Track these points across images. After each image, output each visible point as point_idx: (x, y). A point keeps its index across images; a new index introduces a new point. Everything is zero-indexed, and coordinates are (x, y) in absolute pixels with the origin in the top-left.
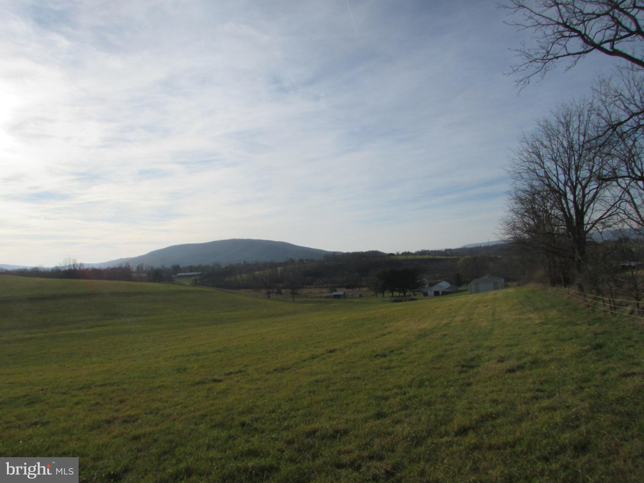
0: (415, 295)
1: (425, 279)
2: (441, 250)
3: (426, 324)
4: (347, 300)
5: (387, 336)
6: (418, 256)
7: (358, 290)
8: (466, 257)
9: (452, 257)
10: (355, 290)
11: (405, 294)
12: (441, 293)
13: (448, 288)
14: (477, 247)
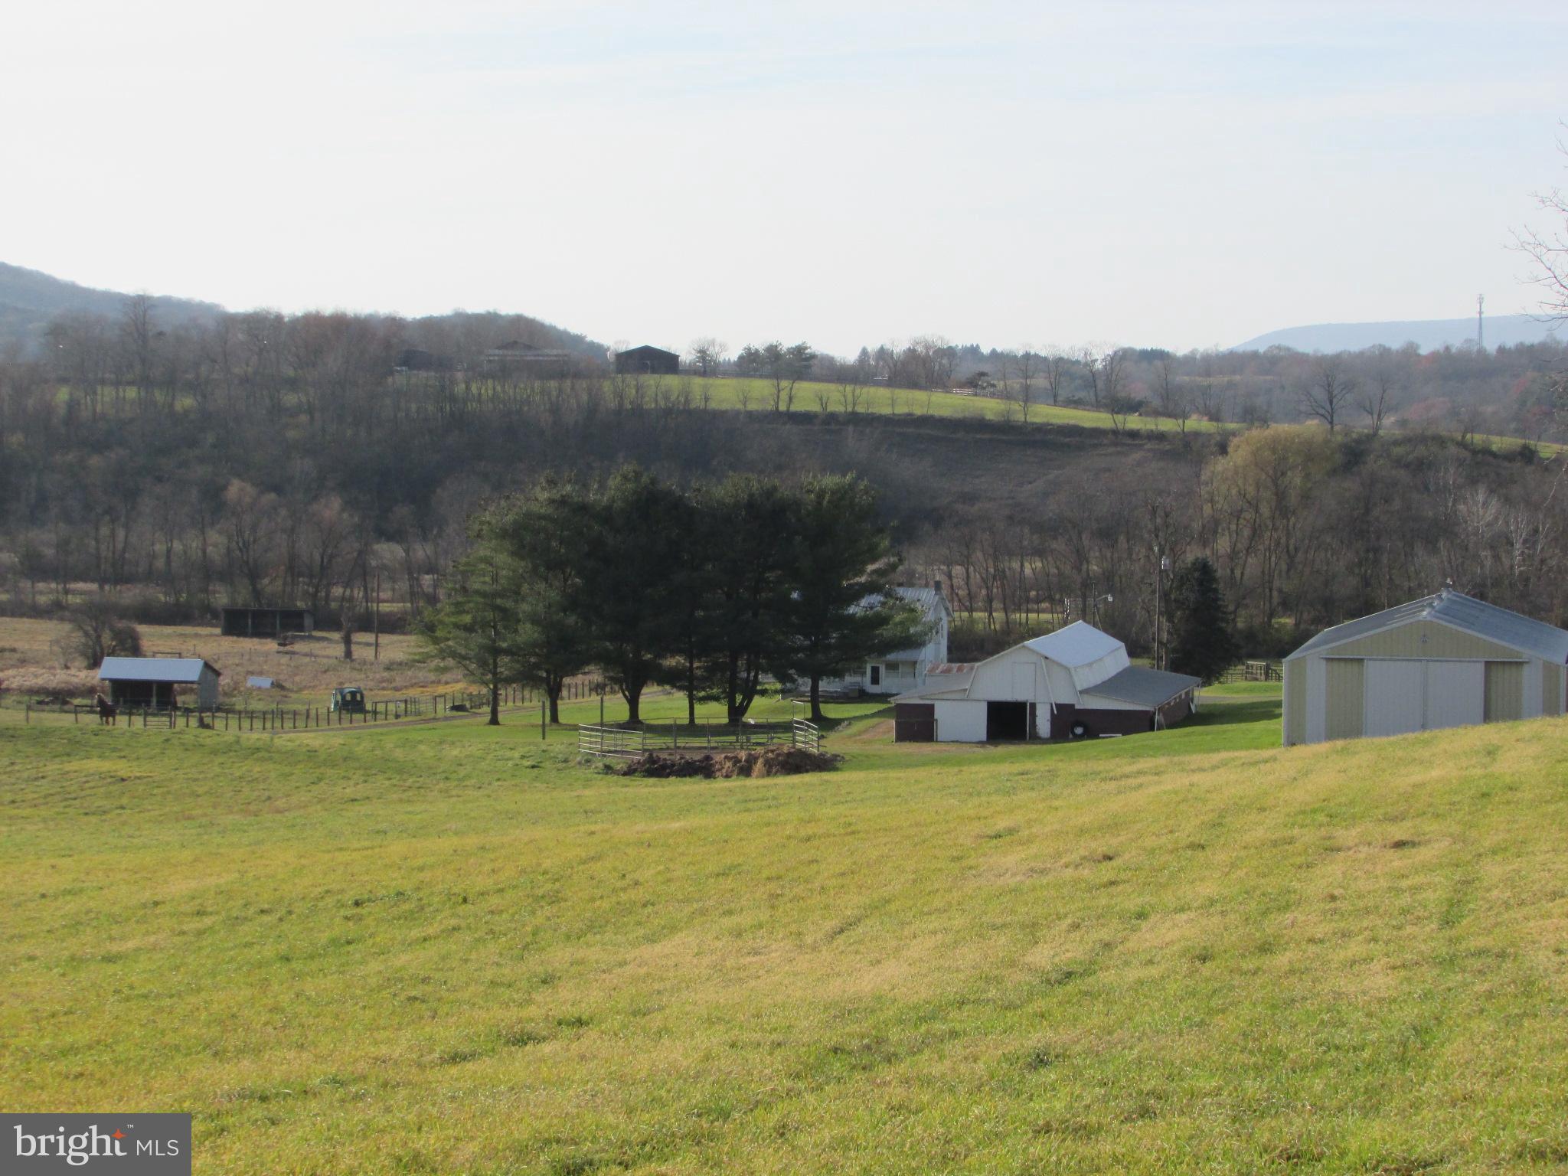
0: (827, 725)
1: (923, 598)
2: (1079, 356)
3: (893, 970)
4: (225, 730)
5: (546, 1048)
6: (883, 393)
7: (328, 648)
8: (1282, 428)
9: (1167, 425)
10: (299, 647)
11: (736, 712)
12: (1043, 726)
13: (1108, 687)
14: (1385, 352)
